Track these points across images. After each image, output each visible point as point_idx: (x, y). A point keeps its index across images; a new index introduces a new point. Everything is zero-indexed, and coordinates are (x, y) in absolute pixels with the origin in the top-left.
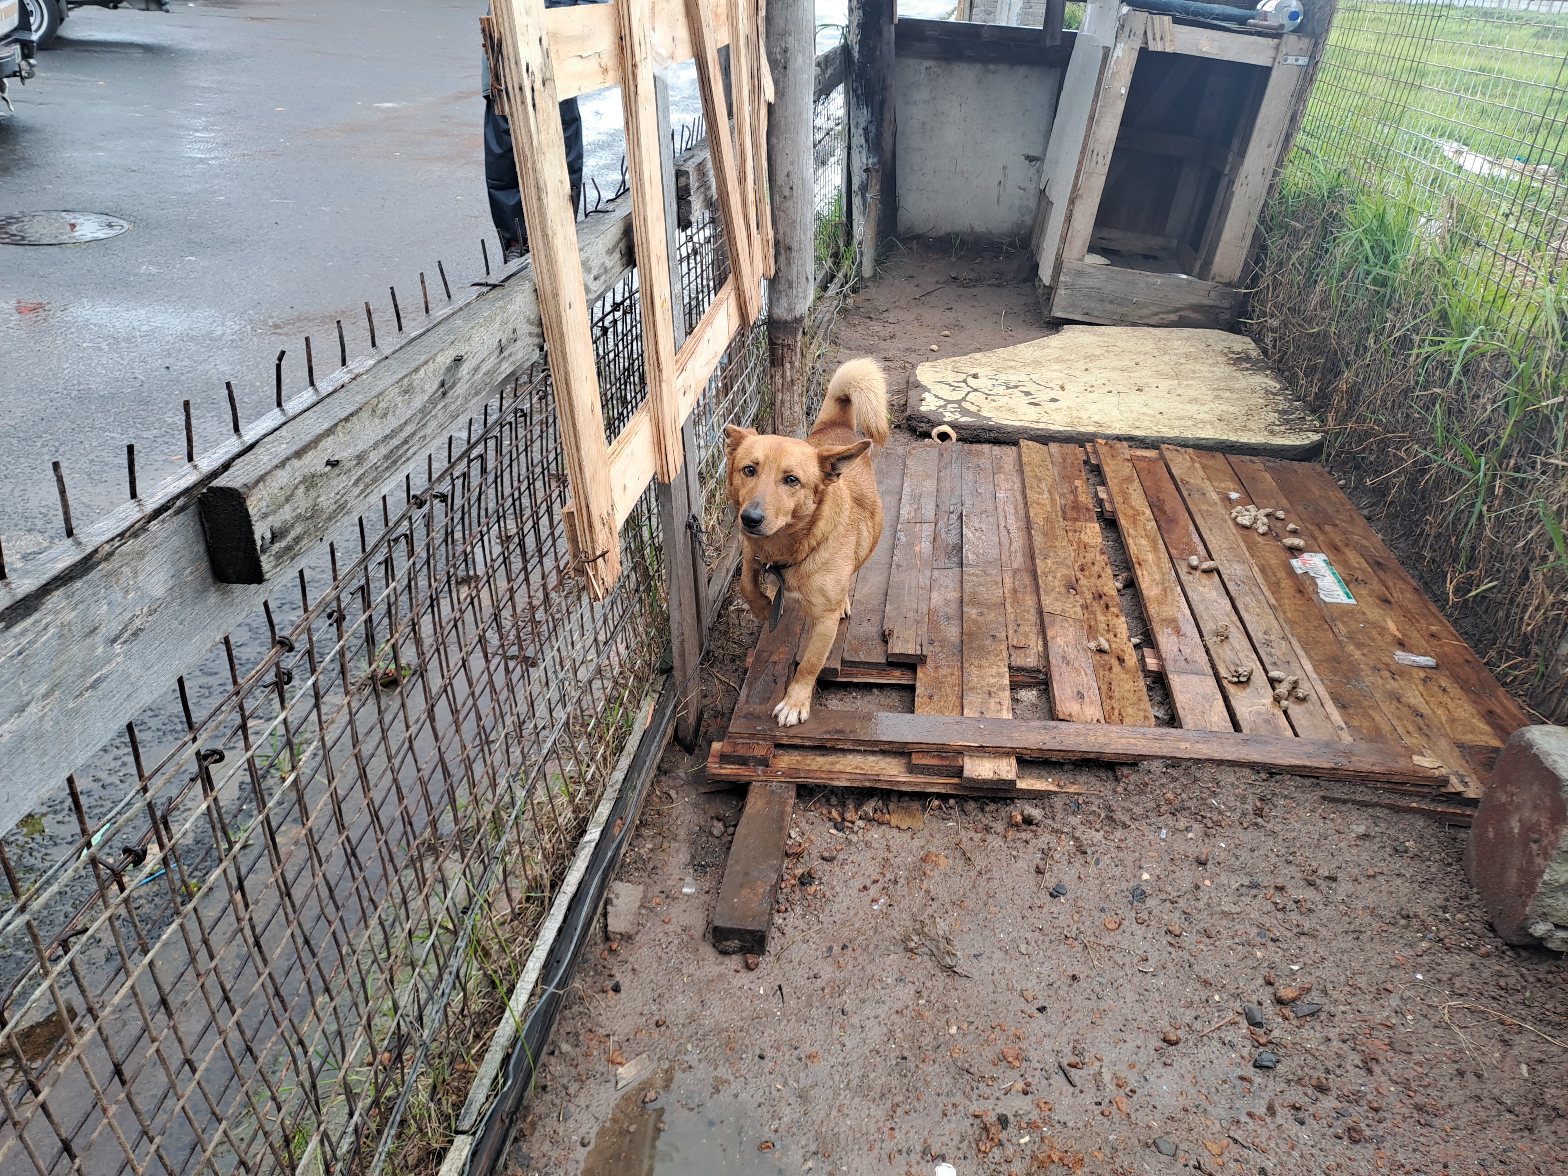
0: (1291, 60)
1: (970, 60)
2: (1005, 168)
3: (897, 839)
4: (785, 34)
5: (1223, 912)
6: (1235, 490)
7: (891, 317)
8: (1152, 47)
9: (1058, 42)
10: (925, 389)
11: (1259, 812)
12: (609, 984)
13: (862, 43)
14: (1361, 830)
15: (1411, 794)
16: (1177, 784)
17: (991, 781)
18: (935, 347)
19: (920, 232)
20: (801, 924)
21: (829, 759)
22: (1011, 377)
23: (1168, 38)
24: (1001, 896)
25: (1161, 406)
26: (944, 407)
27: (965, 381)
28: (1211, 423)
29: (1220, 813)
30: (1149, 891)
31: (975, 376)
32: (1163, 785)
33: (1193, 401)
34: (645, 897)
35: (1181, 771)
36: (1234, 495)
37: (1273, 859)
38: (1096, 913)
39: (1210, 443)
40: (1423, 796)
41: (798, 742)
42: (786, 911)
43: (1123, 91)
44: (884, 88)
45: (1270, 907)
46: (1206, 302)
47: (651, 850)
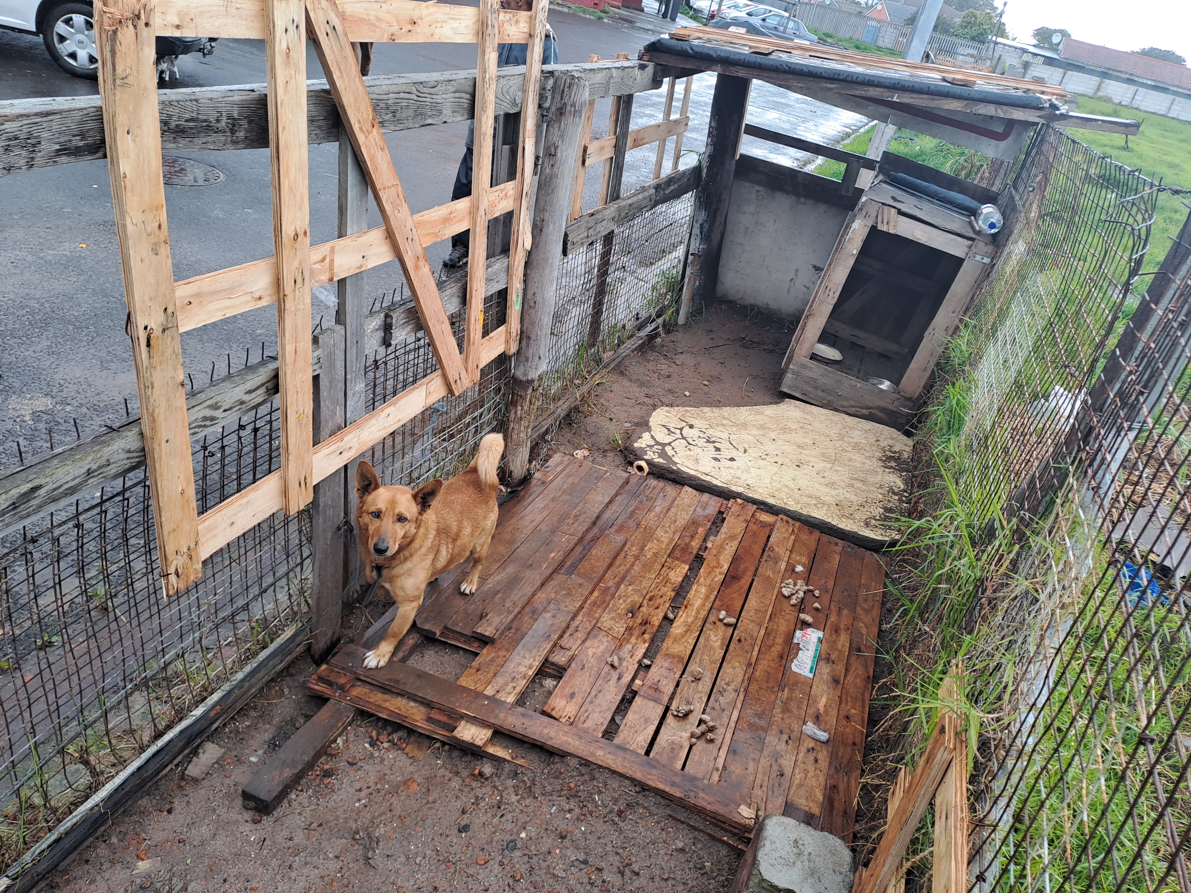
0: (978, 258)
1: (787, 192)
2: (797, 270)
3: (403, 761)
4: (544, 210)
5: (554, 874)
6: (803, 565)
7: (679, 359)
8: (880, 227)
9: (850, 194)
10: (649, 429)
11: (620, 813)
12: (168, 807)
13: (709, 168)
14: (680, 845)
15: (726, 831)
16: (582, 779)
17: (467, 743)
18: (687, 393)
19: (731, 298)
20: (306, 802)
21: (386, 697)
22: (715, 433)
23: (892, 224)
24: (429, 822)
25: (803, 483)
26: (651, 447)
27: (681, 429)
28: (829, 505)
29: (597, 806)
30: (519, 845)
31: (691, 427)
32: (572, 777)
33: (832, 485)
34: (222, 757)
35: (589, 769)
36: (799, 568)
37: (609, 848)
38: (477, 850)
39: (817, 522)
40: (734, 835)
41: (370, 680)
42: (302, 791)
43: (855, 252)
44: (720, 200)
45: (586, 880)
46: (890, 407)
47: (248, 726)
